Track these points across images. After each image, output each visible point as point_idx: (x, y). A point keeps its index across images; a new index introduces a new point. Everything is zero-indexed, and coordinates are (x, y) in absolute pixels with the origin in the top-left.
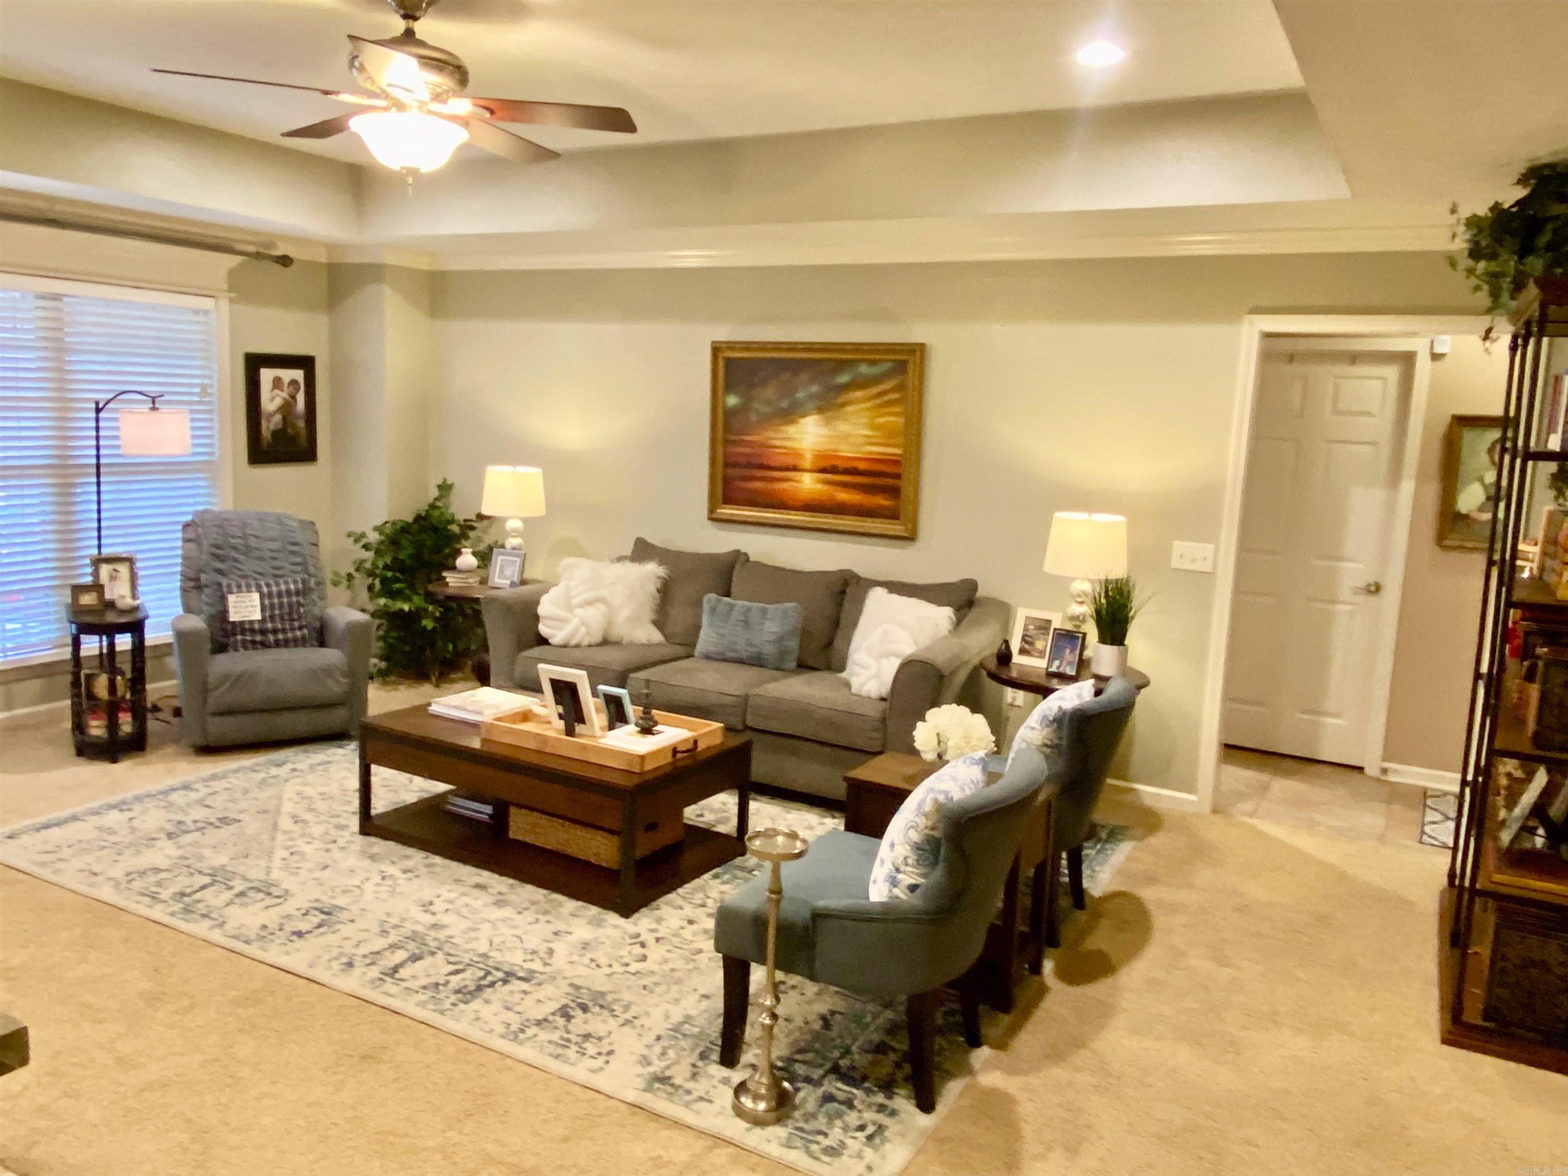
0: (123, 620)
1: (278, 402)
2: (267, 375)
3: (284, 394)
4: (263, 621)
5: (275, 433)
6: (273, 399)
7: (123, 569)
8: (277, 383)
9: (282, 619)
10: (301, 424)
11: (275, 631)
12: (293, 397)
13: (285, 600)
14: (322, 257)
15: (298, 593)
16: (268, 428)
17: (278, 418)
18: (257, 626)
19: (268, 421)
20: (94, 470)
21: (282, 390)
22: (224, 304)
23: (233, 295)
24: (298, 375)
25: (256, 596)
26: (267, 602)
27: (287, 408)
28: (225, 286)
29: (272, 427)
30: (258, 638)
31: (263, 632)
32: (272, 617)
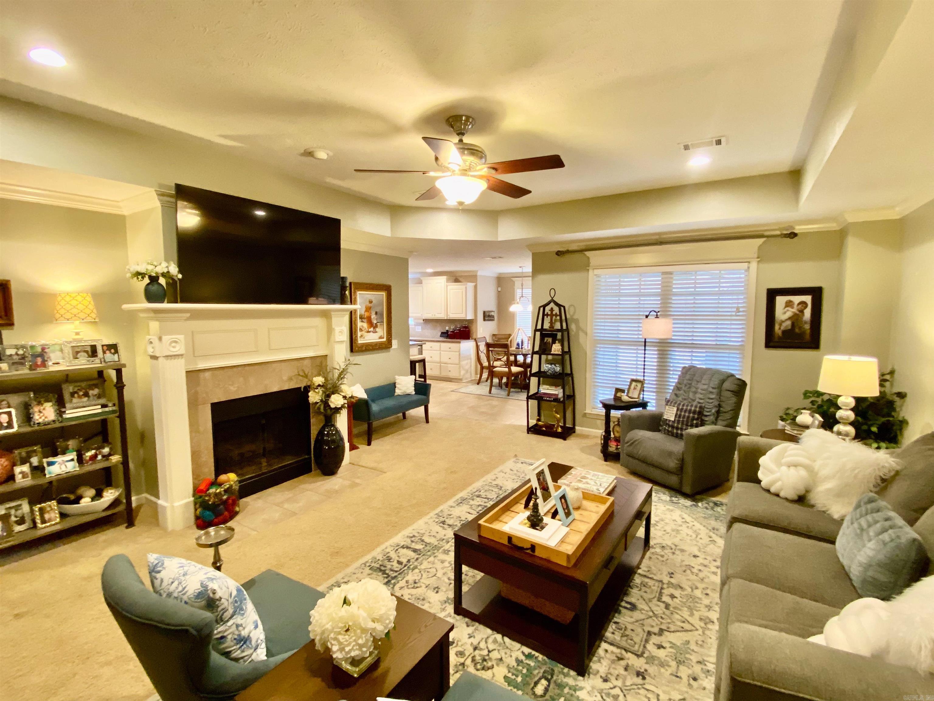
0: (623, 404)
1: (789, 314)
2: (780, 301)
3: (795, 310)
4: (674, 422)
5: (784, 332)
6: (785, 313)
7: (639, 385)
8: (789, 304)
9: (683, 424)
10: (807, 327)
11: (677, 428)
12: (802, 312)
13: (687, 414)
14: (833, 226)
15: (694, 412)
16: (780, 329)
17: (789, 323)
18: (671, 423)
19: (780, 325)
20: (643, 344)
21: (793, 308)
22: (754, 265)
23: (759, 259)
24: (808, 299)
25: (675, 409)
26: (679, 413)
27: (796, 319)
28: (756, 256)
29: (782, 328)
30: (670, 429)
31: (673, 427)
32: (679, 421)
